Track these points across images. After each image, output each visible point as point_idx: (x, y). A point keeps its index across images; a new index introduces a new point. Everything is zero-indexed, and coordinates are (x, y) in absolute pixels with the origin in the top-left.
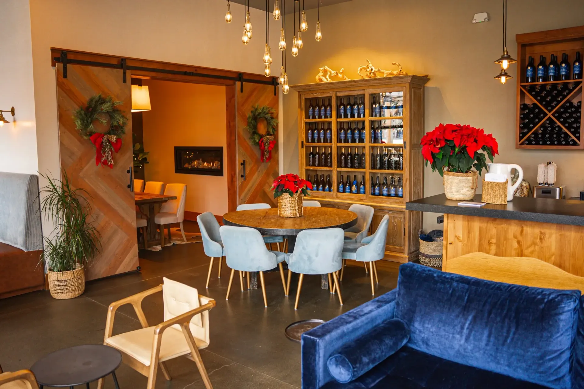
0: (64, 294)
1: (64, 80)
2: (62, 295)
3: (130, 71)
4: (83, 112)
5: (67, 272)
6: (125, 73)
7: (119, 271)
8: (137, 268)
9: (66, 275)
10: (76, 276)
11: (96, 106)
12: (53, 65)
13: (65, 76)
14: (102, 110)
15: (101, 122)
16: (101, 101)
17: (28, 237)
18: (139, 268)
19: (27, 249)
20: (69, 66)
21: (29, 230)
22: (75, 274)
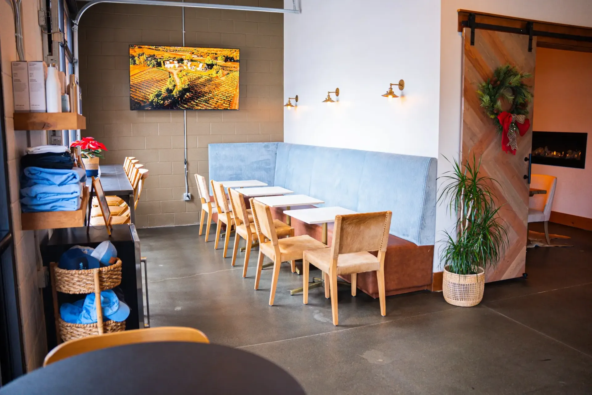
0: (464, 301)
1: (472, 47)
2: (462, 301)
3: (536, 37)
4: (490, 86)
5: (470, 275)
6: (531, 40)
7: (504, 277)
8: (523, 274)
9: (469, 279)
10: (479, 281)
11: (504, 79)
12: (461, 30)
13: (472, 43)
14: (510, 84)
15: (507, 98)
16: (509, 73)
17: (423, 230)
18: (525, 275)
19: (420, 244)
20: (477, 31)
21: (424, 221)
22: (478, 280)
